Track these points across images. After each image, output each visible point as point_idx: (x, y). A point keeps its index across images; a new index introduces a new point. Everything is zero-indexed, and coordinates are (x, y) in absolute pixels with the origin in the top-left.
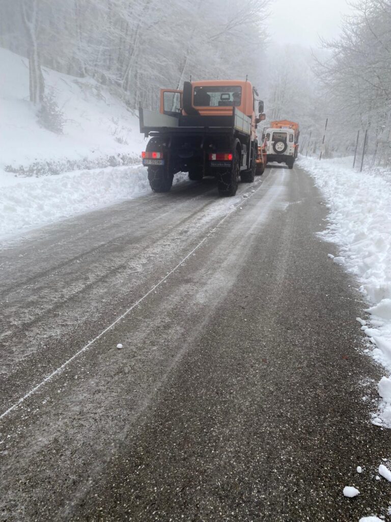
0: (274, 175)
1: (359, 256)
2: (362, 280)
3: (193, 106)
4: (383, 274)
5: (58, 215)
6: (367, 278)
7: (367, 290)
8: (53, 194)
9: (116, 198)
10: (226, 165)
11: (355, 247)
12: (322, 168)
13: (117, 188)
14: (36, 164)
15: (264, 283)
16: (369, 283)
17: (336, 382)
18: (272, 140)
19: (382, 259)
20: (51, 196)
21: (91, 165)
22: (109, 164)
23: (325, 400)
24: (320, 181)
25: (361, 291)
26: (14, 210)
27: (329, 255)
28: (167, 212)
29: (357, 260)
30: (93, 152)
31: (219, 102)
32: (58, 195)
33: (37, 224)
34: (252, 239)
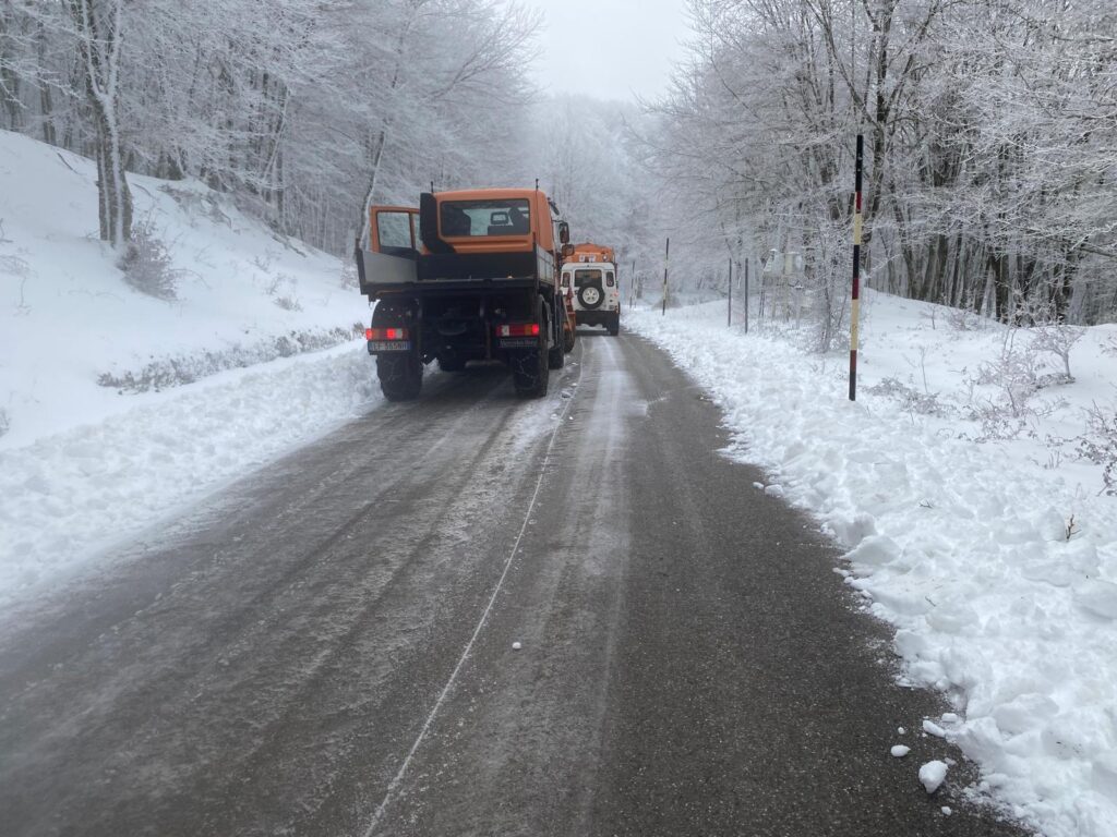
0: (592, 351)
1: (801, 480)
2: (820, 516)
3: (442, 238)
4: (849, 503)
5: (243, 461)
6: (827, 513)
7: (834, 529)
8: (222, 422)
9: (326, 420)
10: (527, 342)
11: (792, 466)
12: (674, 332)
13: (322, 399)
14: (152, 367)
15: (678, 536)
16: (834, 518)
17: (837, 649)
18: (576, 286)
19: (841, 482)
20: (219, 427)
21: (247, 358)
22: (278, 352)
23: (831, 671)
24: (681, 356)
25: (825, 532)
26: (169, 460)
27: (756, 484)
28: (443, 436)
29: (800, 487)
30: (247, 332)
31: (489, 229)
32: (229, 425)
33: (213, 481)
34: (619, 470)
